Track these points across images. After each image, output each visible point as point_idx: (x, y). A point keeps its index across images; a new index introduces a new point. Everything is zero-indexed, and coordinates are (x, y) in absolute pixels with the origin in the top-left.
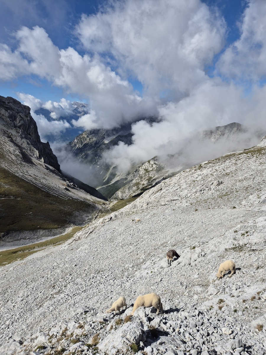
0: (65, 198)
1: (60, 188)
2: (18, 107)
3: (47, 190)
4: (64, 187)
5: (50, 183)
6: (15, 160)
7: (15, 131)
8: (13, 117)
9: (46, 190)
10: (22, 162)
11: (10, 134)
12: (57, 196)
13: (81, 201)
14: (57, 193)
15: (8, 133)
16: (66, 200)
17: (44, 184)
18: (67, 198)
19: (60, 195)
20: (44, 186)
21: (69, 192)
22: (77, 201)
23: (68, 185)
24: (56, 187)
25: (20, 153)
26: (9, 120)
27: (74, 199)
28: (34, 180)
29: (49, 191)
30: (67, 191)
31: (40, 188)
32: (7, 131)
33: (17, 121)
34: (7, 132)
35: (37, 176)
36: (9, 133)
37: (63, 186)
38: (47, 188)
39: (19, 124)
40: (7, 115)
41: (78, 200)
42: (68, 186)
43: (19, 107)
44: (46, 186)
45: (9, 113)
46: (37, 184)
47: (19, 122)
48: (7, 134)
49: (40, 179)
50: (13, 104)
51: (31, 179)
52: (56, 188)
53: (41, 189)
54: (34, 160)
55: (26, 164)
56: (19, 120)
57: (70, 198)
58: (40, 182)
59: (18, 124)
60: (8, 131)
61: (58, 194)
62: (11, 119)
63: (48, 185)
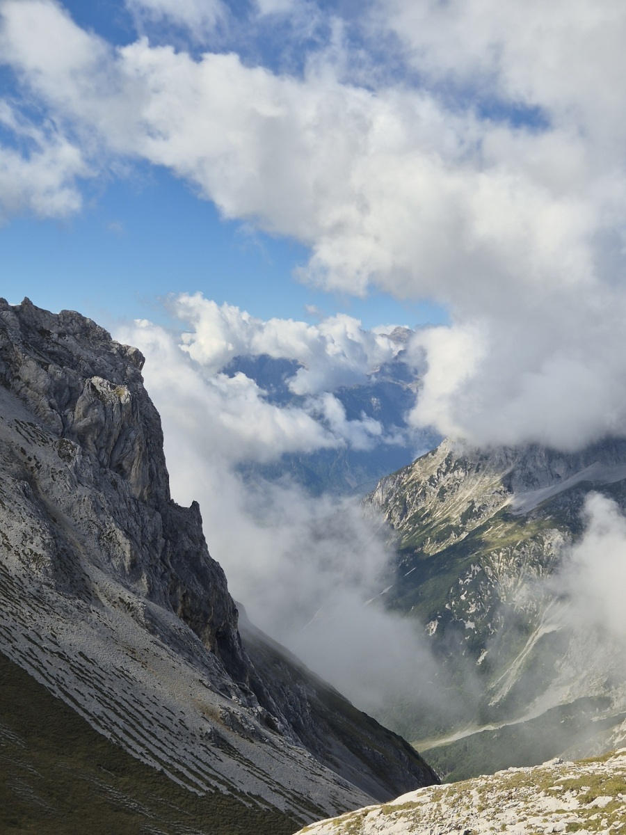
0: (196, 786)
1: (184, 731)
2: (95, 352)
3: (121, 734)
4: (207, 728)
5: (144, 700)
6: (16, 580)
7: (56, 453)
8: (66, 393)
9: (114, 735)
10: (46, 589)
11: (33, 463)
12: (159, 768)
13: (275, 809)
14: (161, 755)
15: (25, 459)
16: (201, 794)
17: (113, 704)
18: (209, 785)
19: (177, 766)
20: (111, 714)
21: (222, 756)
22: (255, 805)
23: (232, 715)
24: (168, 723)
25: (46, 546)
26: (46, 404)
27: (242, 794)
28: (73, 677)
29: (126, 738)
30: (218, 751)
31: (87, 718)
32: (23, 451)
33: (77, 410)
34: (20, 455)
35: (92, 662)
36: (30, 459)
37: (204, 722)
38: (121, 722)
39: (81, 424)
40: (41, 384)
41: (262, 800)
42: (232, 722)
43: (98, 353)
44: (119, 715)
45: (51, 377)
46: (79, 699)
47: (85, 416)
48: (19, 461)
49: (103, 675)
50: (78, 341)
51: (62, 674)
52: (164, 727)
53: (94, 725)
54: (103, 582)
55: (62, 599)
56: (85, 403)
57: (223, 789)
58: (100, 690)
59: (79, 420)
60: (27, 450)
61: (165, 759)
62: (53, 401)
63: (130, 709)
